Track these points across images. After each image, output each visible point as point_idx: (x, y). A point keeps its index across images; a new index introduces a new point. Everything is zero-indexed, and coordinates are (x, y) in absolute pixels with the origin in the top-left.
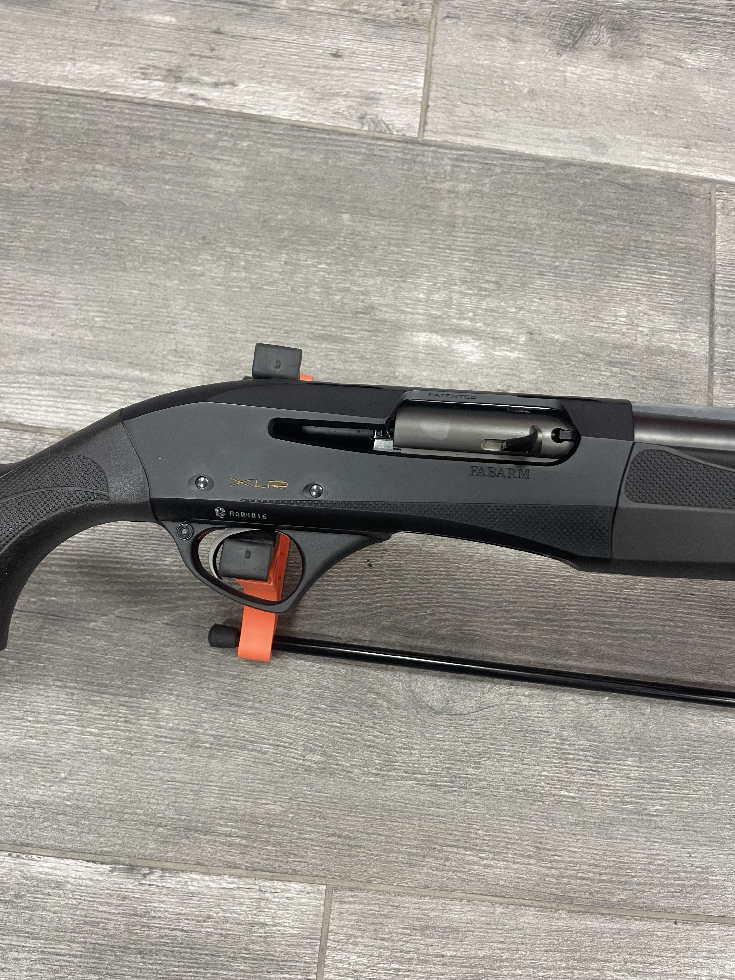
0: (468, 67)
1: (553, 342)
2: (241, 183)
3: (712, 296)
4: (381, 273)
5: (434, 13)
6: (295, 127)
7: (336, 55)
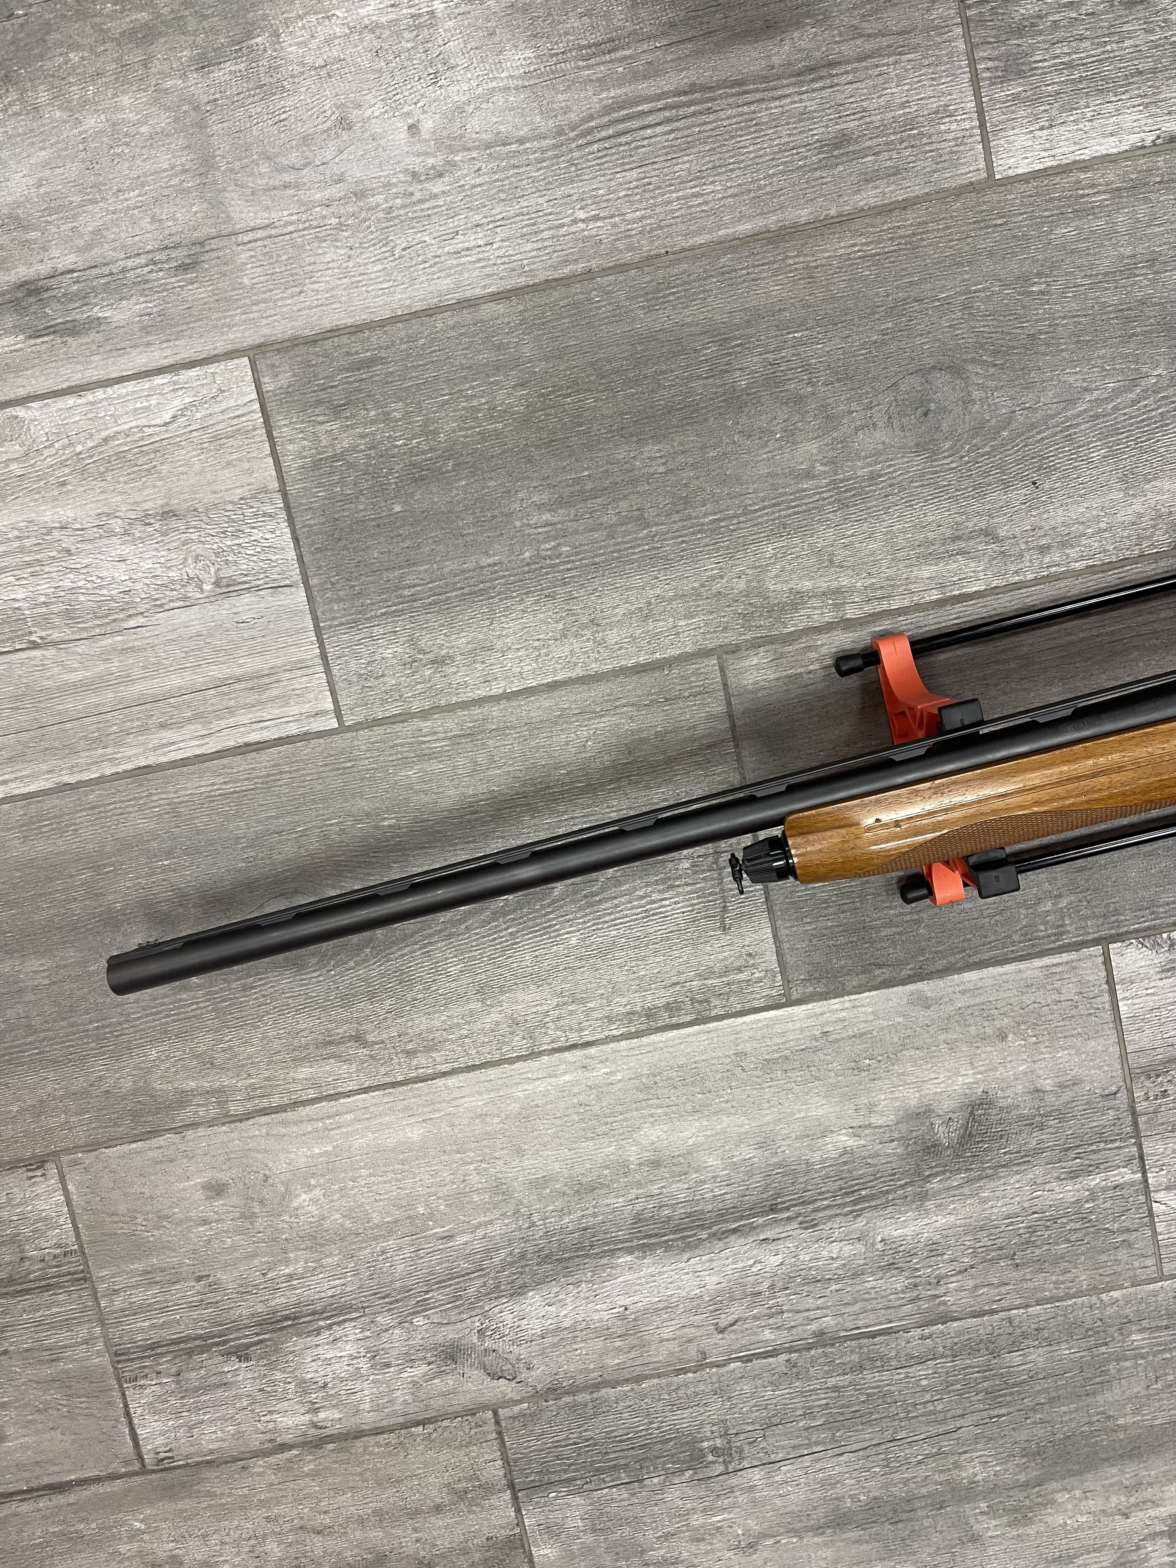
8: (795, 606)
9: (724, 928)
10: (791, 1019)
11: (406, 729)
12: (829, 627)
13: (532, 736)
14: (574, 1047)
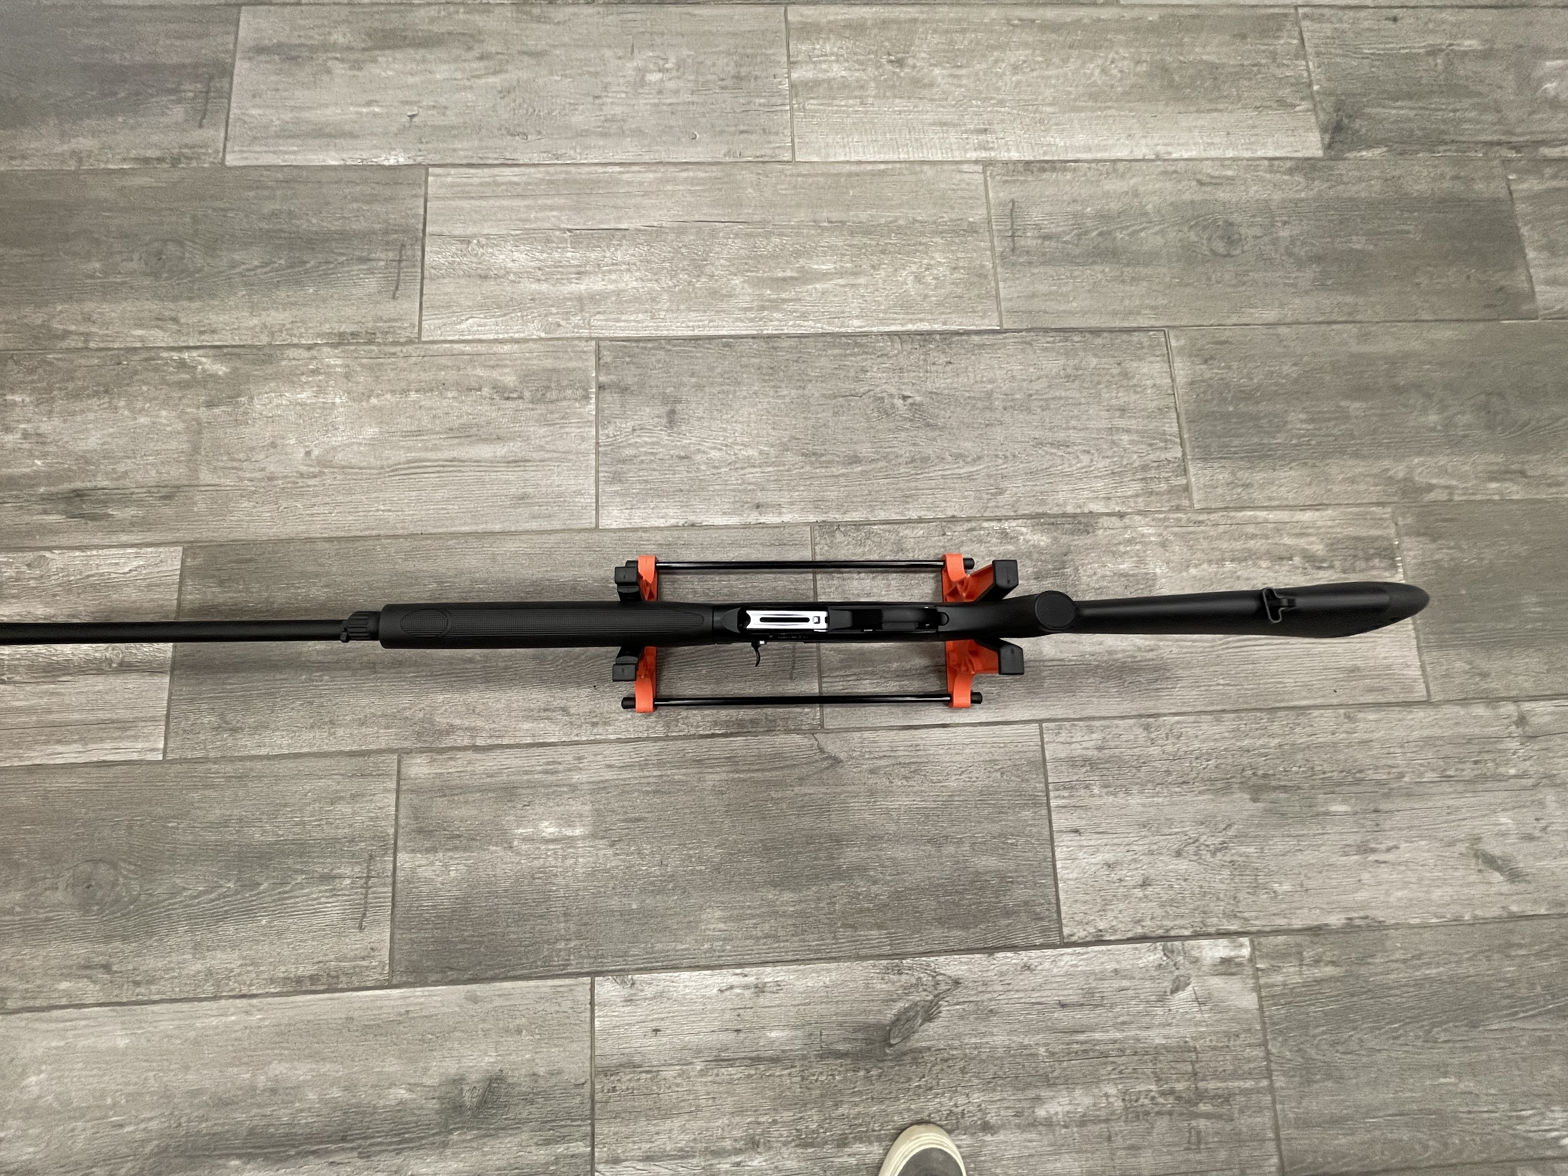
0: (565, 1042)
1: (496, 845)
2: (704, 917)
3: (393, 897)
4: (607, 871)
5: (593, 1084)
6: (676, 968)
7: (656, 1031)
8: (448, 733)
9: (361, 928)
10: (388, 998)
11: (201, 768)
12: (464, 749)
13: (277, 784)
14: (243, 996)
